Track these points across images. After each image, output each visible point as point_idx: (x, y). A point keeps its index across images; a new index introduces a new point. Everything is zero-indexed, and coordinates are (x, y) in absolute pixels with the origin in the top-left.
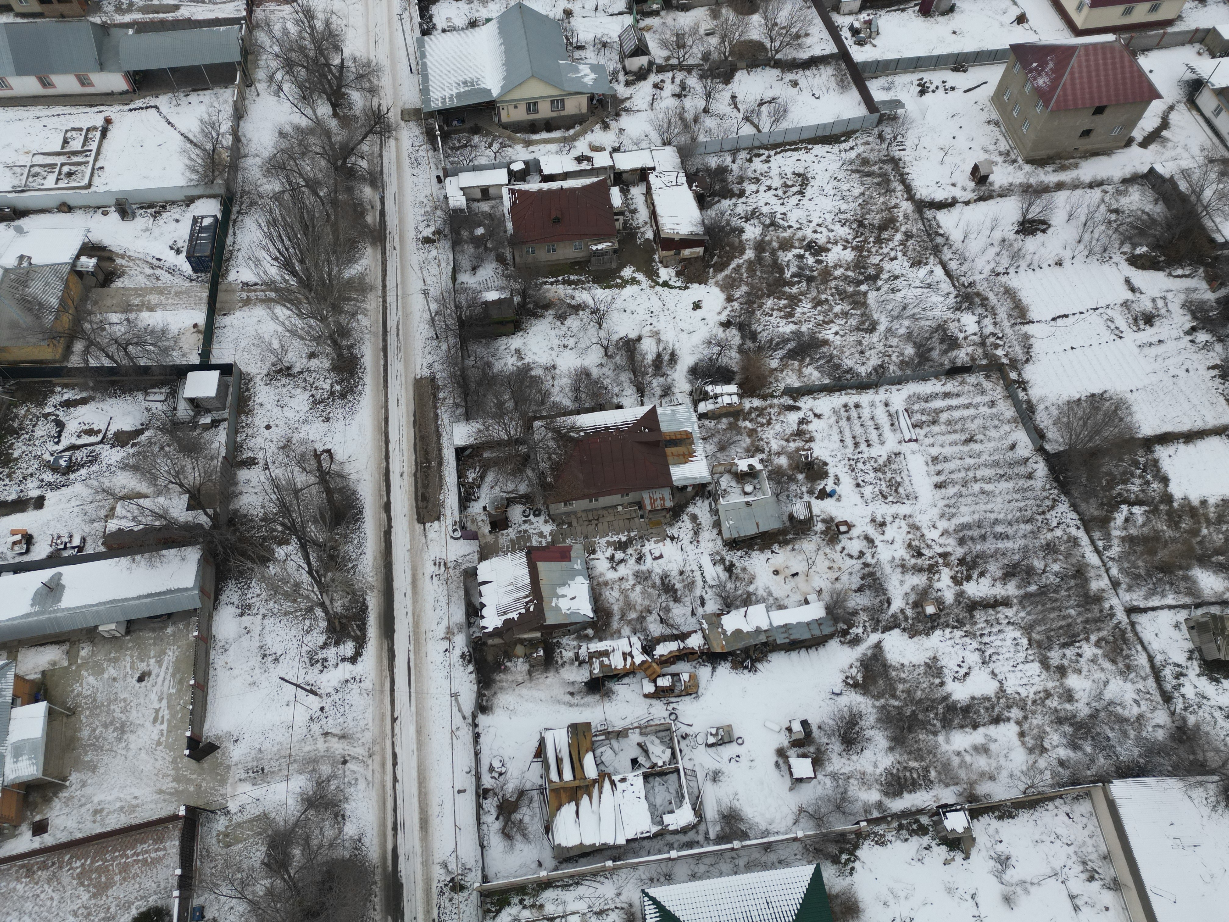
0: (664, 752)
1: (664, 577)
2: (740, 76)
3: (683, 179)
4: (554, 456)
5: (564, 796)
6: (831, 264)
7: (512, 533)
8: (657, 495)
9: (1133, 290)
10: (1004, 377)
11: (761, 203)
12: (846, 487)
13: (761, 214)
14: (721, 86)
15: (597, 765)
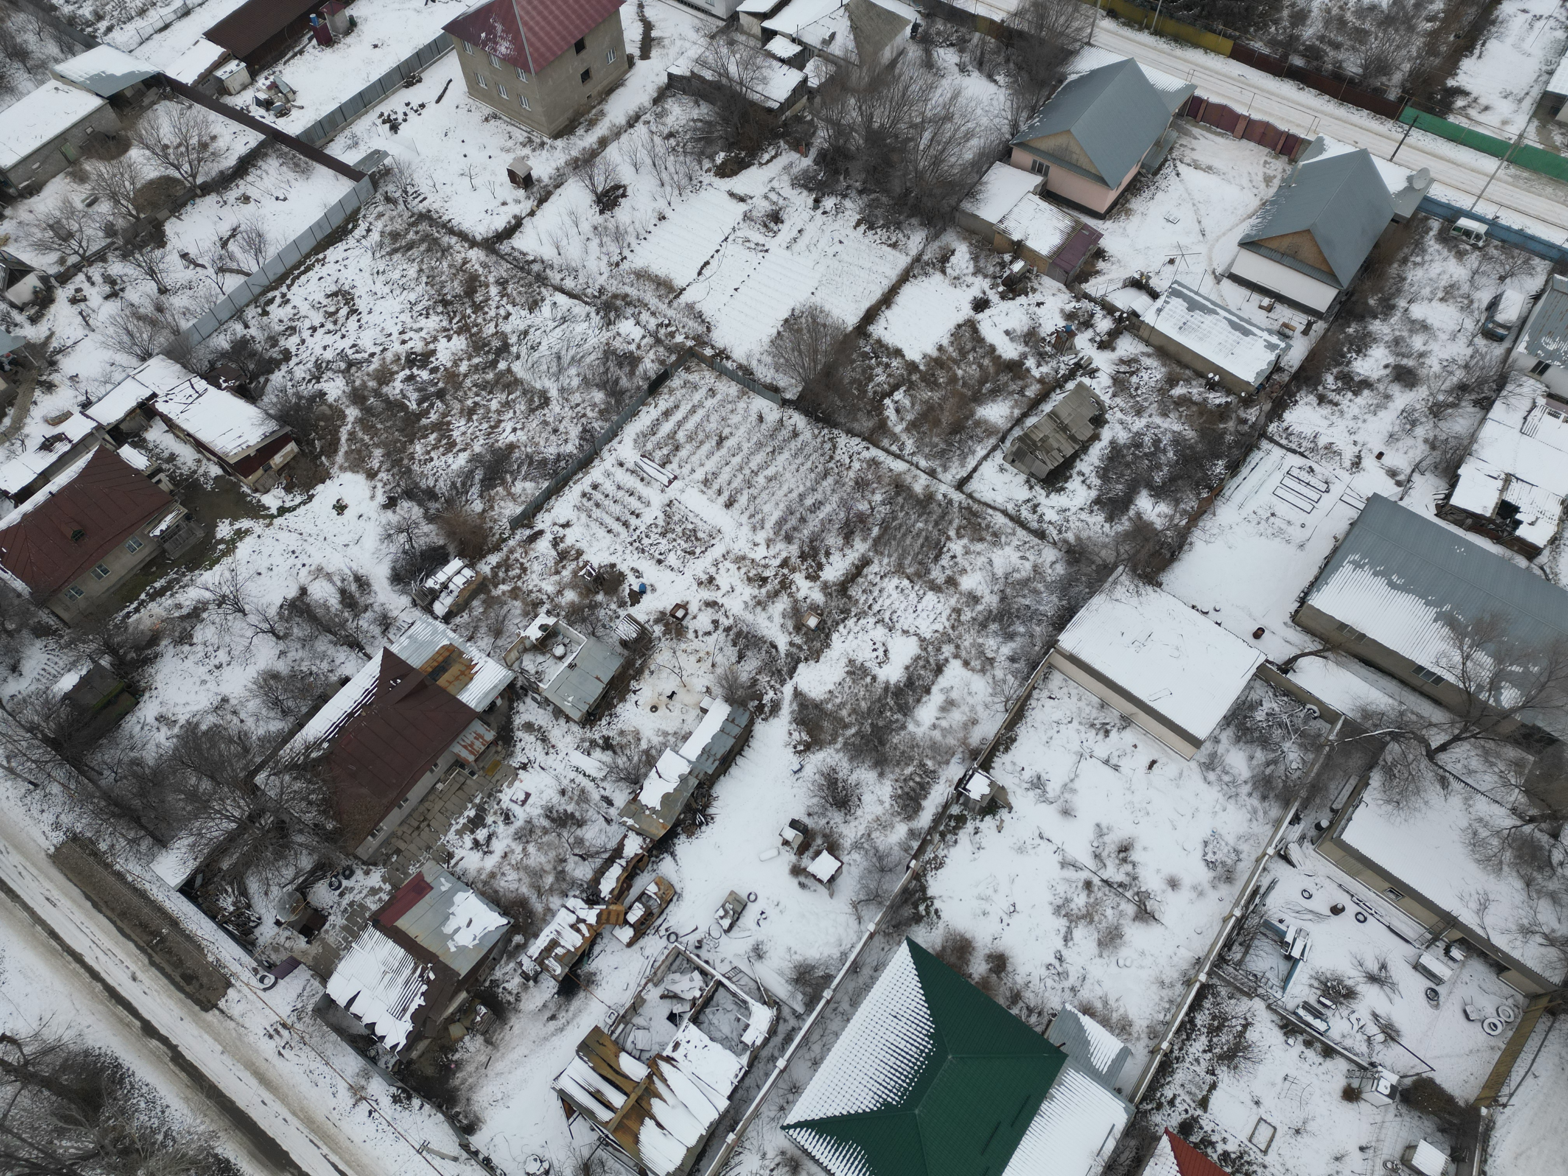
0: (692, 980)
1: (549, 813)
2: (171, 228)
3: (201, 384)
4: (313, 797)
5: (629, 1123)
6: (449, 365)
7: (336, 920)
8: (469, 737)
9: (742, 199)
10: (702, 359)
11: (318, 351)
12: (651, 573)
13: (328, 362)
14: (158, 253)
15: (639, 1059)
